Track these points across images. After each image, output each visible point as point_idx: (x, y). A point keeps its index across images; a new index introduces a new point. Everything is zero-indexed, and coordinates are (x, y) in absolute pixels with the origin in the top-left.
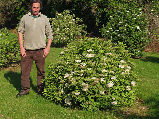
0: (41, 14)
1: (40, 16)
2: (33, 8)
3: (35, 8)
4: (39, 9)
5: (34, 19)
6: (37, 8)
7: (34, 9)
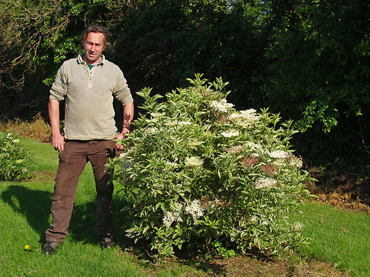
0: (104, 61)
1: (102, 64)
2: (87, 45)
3: (92, 44)
4: (99, 49)
5: (90, 71)
6: (97, 45)
7: (89, 47)
